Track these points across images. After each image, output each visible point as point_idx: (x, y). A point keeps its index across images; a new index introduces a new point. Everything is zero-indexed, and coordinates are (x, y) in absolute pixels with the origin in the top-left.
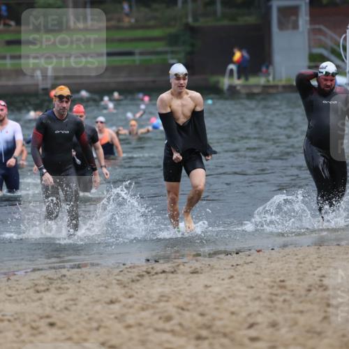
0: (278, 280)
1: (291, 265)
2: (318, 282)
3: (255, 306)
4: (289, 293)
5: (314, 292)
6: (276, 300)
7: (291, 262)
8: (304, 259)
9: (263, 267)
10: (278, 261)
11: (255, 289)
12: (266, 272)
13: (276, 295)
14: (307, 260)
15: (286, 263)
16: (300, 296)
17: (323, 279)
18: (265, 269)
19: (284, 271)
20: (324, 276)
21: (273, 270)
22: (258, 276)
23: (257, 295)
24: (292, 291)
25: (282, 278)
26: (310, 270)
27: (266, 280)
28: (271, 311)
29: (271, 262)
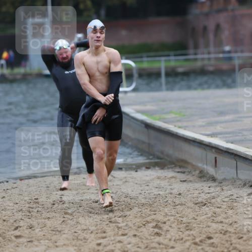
0: (33, 198)
1: (42, 189)
2: (59, 199)
3: (19, 216)
4: (40, 206)
5: (56, 205)
6: (32, 211)
7: (42, 187)
8: (50, 184)
9: (24, 190)
10: (34, 186)
11: (18, 205)
12: (26, 193)
13: (32, 208)
14: (51, 185)
15: (39, 187)
16: (48, 208)
17: (62, 197)
18: (26, 191)
19: (38, 193)
20: (63, 195)
21: (30, 192)
22: (20, 196)
23: (20, 208)
24: (43, 205)
25: (36, 197)
26: (54, 191)
27: (26, 198)
28: (29, 218)
29: (29, 187)
